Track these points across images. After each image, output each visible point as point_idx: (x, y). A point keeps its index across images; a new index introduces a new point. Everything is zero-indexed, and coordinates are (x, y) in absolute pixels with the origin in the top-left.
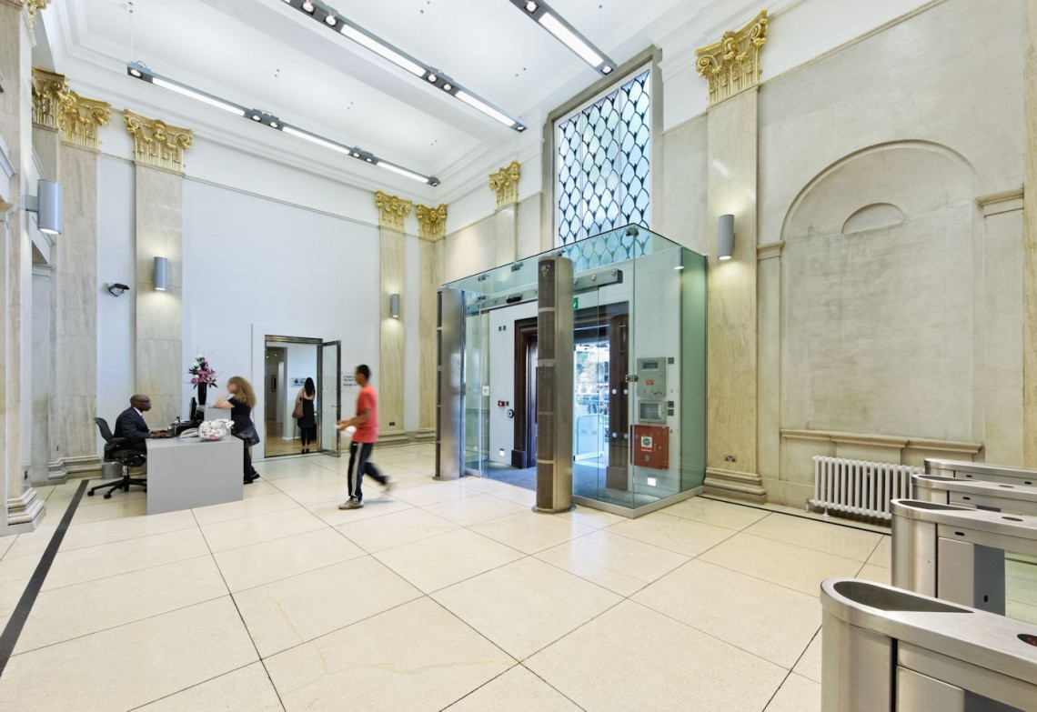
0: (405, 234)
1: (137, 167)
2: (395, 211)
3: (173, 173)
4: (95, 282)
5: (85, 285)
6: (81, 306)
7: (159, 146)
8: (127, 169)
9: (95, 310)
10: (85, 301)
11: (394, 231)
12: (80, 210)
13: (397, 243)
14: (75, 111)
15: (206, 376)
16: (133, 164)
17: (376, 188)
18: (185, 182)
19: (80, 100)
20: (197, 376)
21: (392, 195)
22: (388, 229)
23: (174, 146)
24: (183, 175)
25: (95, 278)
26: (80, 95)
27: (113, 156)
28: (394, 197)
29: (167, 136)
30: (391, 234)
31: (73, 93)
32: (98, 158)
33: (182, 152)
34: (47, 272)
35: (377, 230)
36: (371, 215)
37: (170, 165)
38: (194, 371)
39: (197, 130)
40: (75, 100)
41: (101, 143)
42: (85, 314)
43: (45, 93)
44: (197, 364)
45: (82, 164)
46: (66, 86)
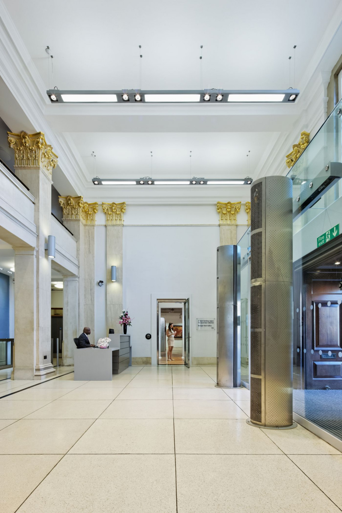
0: (237, 226)
1: (107, 227)
2: (229, 212)
3: (119, 225)
4: (94, 281)
5: (91, 283)
6: (90, 292)
7: (114, 215)
8: (104, 228)
9: (94, 293)
10: (91, 290)
11: (229, 225)
12: (90, 252)
13: (231, 232)
14: (87, 210)
15: (126, 320)
16: (106, 226)
17: (215, 201)
18: (124, 228)
19: (89, 205)
20: (122, 320)
21: (227, 202)
22: (225, 225)
23: (119, 213)
24: (123, 226)
25: (94, 279)
26: (89, 203)
27: (100, 225)
28: (228, 203)
29: (117, 209)
30: (227, 227)
31: (86, 203)
32: (95, 228)
33: (122, 214)
34: (77, 279)
35: (218, 227)
36: (214, 218)
37: (118, 222)
38: (121, 318)
39: (127, 201)
40: (87, 206)
41: (96, 221)
42: (91, 295)
43: (76, 206)
44: (122, 314)
45: (90, 232)
46: (82, 200)
